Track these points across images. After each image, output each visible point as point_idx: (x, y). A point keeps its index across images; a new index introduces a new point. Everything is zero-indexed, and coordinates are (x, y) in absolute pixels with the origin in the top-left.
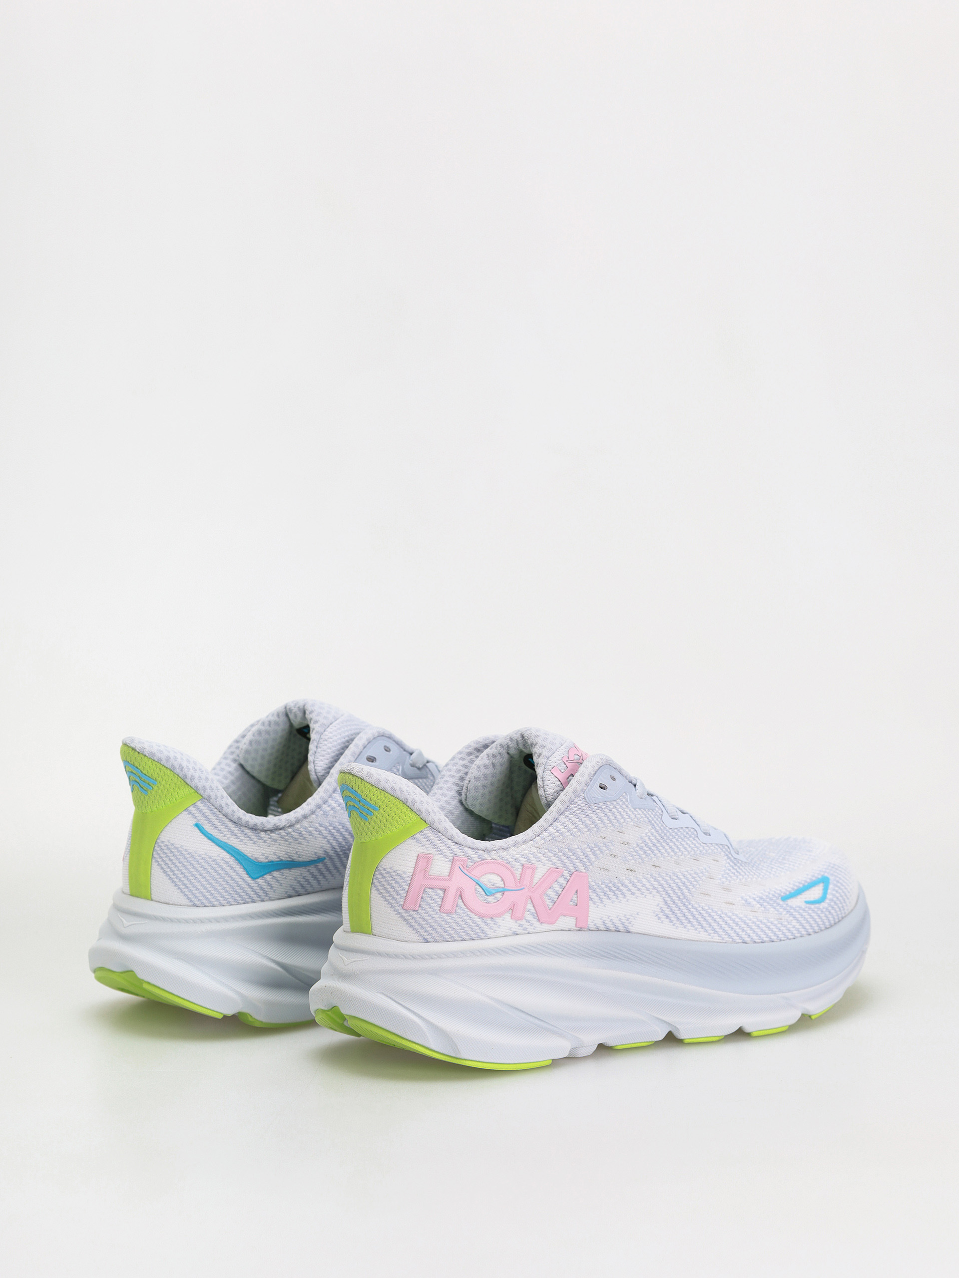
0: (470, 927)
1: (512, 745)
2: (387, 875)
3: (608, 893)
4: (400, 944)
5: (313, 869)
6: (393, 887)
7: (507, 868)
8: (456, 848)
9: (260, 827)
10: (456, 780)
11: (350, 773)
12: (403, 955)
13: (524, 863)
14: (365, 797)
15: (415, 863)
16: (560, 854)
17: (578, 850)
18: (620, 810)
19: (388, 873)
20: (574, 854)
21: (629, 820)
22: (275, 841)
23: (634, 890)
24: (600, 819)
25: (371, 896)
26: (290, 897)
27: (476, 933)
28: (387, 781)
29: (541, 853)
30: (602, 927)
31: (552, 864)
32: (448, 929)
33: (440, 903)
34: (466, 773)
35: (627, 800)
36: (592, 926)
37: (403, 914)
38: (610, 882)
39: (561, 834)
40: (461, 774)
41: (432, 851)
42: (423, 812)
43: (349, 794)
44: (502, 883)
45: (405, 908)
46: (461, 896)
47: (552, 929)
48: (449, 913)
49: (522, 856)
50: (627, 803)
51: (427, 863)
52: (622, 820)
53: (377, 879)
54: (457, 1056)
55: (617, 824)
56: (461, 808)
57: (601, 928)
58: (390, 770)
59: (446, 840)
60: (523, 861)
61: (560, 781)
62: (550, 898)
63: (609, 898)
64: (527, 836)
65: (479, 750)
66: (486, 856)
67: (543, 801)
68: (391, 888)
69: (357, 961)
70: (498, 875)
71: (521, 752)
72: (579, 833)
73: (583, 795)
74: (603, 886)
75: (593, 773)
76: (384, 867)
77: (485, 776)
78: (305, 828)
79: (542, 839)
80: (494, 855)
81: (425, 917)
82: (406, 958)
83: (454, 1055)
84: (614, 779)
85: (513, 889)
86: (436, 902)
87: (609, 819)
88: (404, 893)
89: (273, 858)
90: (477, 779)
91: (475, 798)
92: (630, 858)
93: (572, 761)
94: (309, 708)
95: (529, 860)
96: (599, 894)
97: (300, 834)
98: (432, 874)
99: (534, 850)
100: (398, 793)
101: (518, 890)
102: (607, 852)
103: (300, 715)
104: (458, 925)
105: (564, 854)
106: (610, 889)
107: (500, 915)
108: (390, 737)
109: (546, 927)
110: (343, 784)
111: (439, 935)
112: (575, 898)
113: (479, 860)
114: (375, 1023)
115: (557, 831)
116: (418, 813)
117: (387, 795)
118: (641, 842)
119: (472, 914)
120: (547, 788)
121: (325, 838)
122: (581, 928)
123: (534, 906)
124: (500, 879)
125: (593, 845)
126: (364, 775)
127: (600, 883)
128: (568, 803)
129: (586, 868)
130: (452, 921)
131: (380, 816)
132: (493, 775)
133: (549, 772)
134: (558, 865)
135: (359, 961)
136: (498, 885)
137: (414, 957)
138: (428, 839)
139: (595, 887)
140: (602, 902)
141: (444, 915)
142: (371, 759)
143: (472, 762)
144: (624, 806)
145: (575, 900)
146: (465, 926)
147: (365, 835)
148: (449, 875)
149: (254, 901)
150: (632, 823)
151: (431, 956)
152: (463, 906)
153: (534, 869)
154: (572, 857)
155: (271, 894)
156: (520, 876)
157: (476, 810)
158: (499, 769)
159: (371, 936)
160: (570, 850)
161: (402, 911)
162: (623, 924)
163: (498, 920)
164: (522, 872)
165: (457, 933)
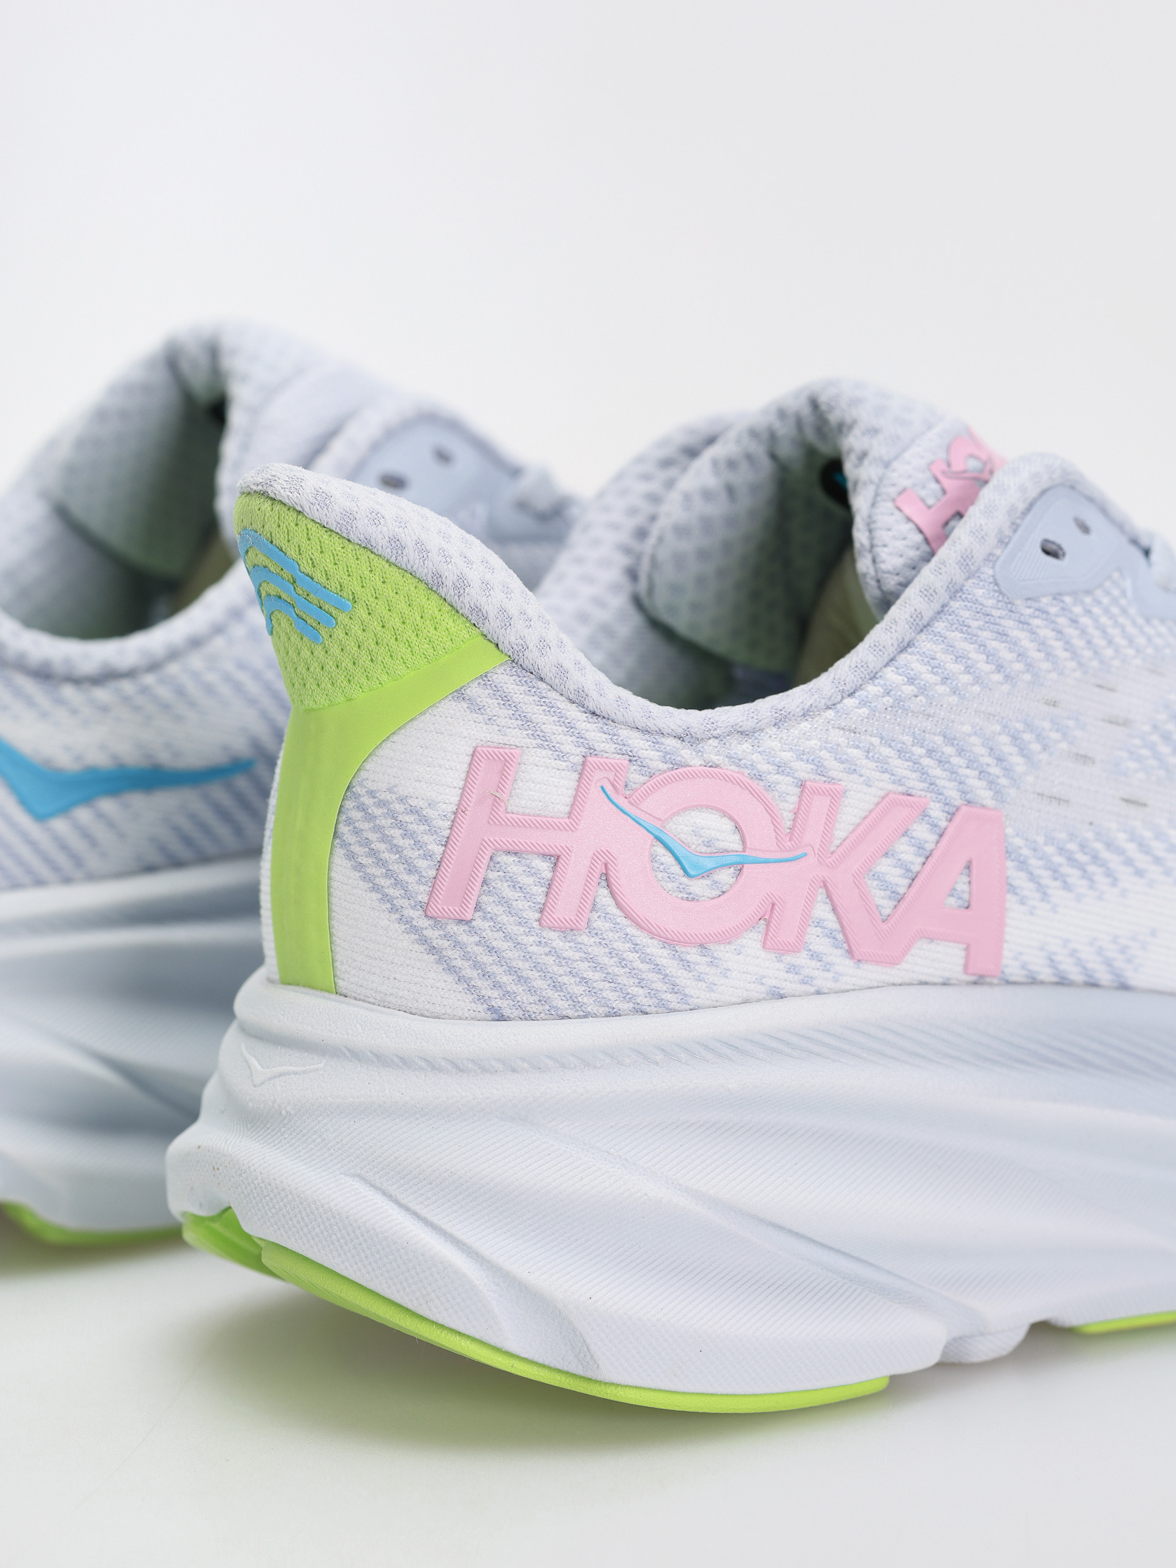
0: (633, 972)
1: (785, 430)
2: (378, 812)
3: (1066, 870)
4: (417, 1024)
5: (218, 792)
6: (396, 849)
7: (753, 792)
8: (592, 731)
9: (59, 667)
10: (624, 536)
11: (263, 494)
12: (425, 1060)
13: (807, 776)
14: (308, 569)
15: (463, 776)
16: (919, 751)
17: (974, 739)
18: (1104, 620)
19: (382, 804)
20: (960, 752)
21: (1131, 652)
22: (104, 709)
23: (1142, 860)
24: (1042, 645)
25: (333, 874)
26: (150, 869)
27: (653, 993)
28: (376, 518)
29: (858, 747)
30: (1045, 973)
31: (894, 782)
32: (565, 979)
33: (541, 899)
34: (653, 518)
35: (1124, 593)
36: (1014, 971)
37: (429, 933)
38: (1072, 836)
39: (923, 690)
40: (638, 520)
41: (516, 736)
42: (491, 616)
43: (261, 559)
44: (737, 837)
45: (431, 912)
46: (606, 877)
47: (891, 980)
48: (567, 930)
49: (801, 755)
50: (1123, 602)
51: (503, 774)
52: (1109, 652)
53: (349, 822)
54: (589, 1375)
55: (1095, 664)
56: (636, 620)
57: (1042, 977)
58: (449, 512)
59: (563, 704)
60: (803, 770)
61: (921, 531)
62: (885, 886)
63: (1067, 886)
64: (816, 696)
65: (692, 452)
66: (686, 753)
67: (871, 592)
68: (390, 851)
69: (289, 1073)
70: (725, 814)
71: (811, 452)
72: (976, 689)
73: (991, 572)
74: (1050, 850)
75: (1021, 506)
76: (370, 785)
77: (706, 524)
78: (196, 675)
79: (863, 703)
80: (711, 751)
81: (495, 944)
82: (434, 1068)
83: (580, 1371)
84: (1085, 529)
85: (768, 856)
86: (528, 896)
87: (1068, 646)
88: (429, 867)
89: (98, 759)
90: (681, 531)
91: (676, 589)
92: (1132, 765)
93: (958, 475)
94: (228, 341)
95: (820, 769)
96: (1037, 872)
97: (180, 692)
98: (515, 809)
99: (838, 737)
100: (411, 556)
101: (786, 861)
102: (1064, 746)
103: (204, 361)
104: (597, 966)
105: (930, 752)
106: (1071, 859)
107: (727, 937)
108: (454, 426)
109: (872, 973)
110: (245, 529)
111: (536, 998)
112: (962, 886)
113: (665, 767)
114: (337, 1269)
115: (911, 681)
116: (475, 619)
117: (377, 562)
118: (1162, 717)
119: (639, 933)
120: (883, 553)
121: (252, 702)
122: (981, 977)
123: (834, 910)
124: (728, 825)
125: (1020, 726)
126: (303, 499)
127: (1041, 839)
128: (944, 596)
129: (999, 795)
130: (577, 955)
131: (356, 629)
132: (730, 521)
133: (890, 505)
134: (911, 783)
135: (296, 1073)
136: (722, 845)
137: (457, 1066)
138: (506, 700)
139: (1025, 852)
140: (1045, 896)
141: (553, 935)
142: (394, 483)
143: (670, 484)
144: (1115, 610)
145: (963, 892)
146: (617, 970)
147: (314, 687)
148: (570, 813)
149: (39, 883)
150: (1138, 661)
151: (510, 1065)
152: (613, 910)
153: (836, 797)
154: (955, 760)
155: (93, 862)
156: (791, 816)
157: (681, 623)
158: (745, 502)
159: (333, 996)
160: (949, 740)
161: (423, 923)
162: (1108, 963)
163: (723, 952)
164: (800, 803)
165: (591, 992)
